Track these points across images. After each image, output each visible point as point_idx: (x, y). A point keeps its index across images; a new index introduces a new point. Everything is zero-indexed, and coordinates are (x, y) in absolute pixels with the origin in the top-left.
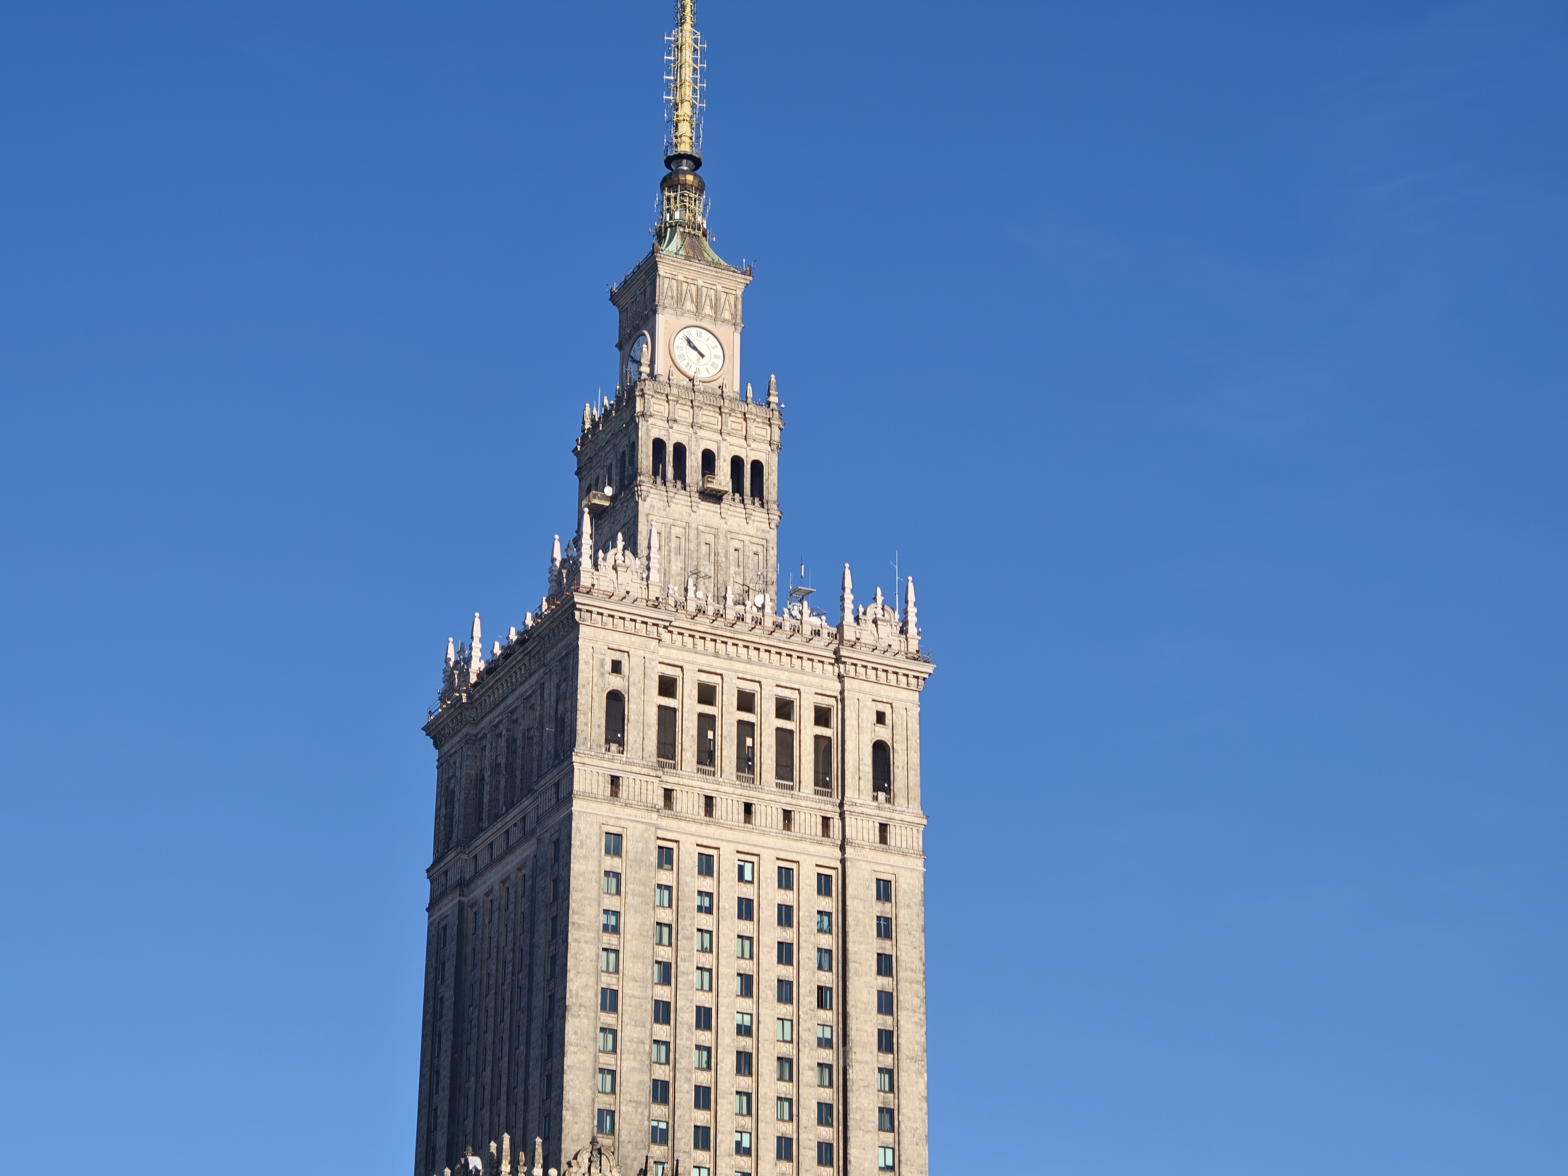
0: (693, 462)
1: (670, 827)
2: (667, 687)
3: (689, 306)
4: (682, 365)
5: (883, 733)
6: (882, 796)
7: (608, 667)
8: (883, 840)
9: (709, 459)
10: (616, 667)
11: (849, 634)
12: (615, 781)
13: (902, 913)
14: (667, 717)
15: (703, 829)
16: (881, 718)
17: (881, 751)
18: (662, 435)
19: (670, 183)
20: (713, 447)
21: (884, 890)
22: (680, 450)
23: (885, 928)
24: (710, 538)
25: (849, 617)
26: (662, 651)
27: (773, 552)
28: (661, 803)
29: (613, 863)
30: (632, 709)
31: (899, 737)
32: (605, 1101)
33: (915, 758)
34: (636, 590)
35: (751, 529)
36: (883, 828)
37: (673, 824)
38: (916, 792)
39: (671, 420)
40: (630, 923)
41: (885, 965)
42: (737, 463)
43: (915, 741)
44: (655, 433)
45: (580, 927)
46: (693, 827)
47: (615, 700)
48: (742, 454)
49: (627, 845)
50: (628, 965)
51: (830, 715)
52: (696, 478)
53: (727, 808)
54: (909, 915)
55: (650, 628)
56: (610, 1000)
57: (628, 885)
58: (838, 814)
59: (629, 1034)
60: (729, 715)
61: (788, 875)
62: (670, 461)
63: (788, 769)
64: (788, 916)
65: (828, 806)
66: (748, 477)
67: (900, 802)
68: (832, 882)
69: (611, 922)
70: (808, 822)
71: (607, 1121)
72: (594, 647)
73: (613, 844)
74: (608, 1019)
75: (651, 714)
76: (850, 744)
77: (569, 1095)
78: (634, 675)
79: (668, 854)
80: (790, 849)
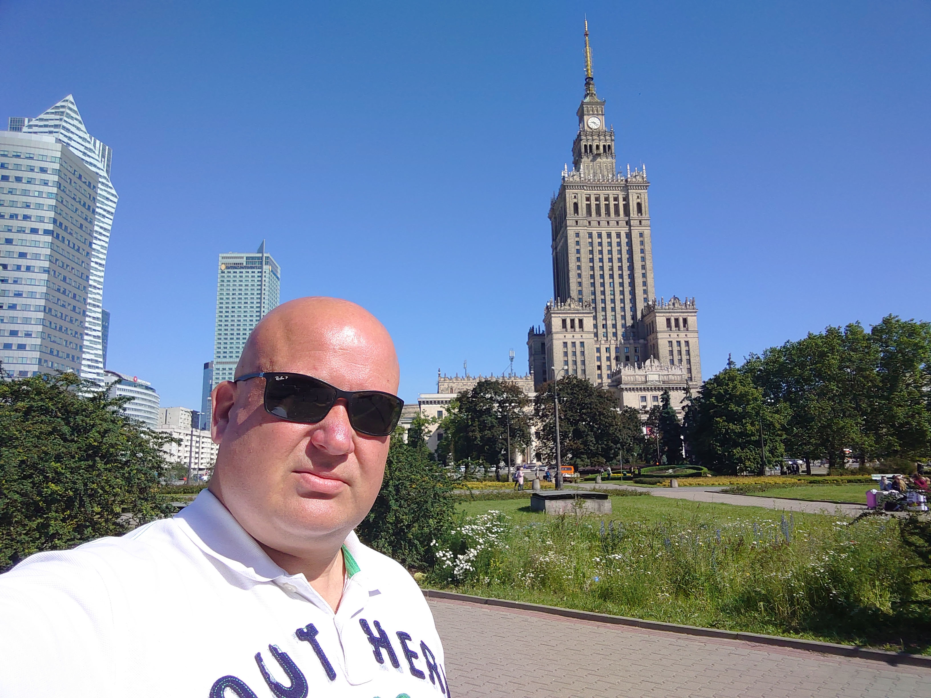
0: (594, 147)
1: (590, 230)
2: (588, 199)
3: (591, 113)
4: (591, 126)
5: (639, 200)
6: (639, 214)
7: (573, 197)
8: (640, 224)
9: (598, 147)
10: (575, 197)
11: (629, 180)
12: (577, 222)
13: (646, 240)
14: (589, 206)
15: (598, 229)
16: (638, 197)
17: (639, 205)
18: (586, 143)
19: (588, 84)
20: (598, 144)
21: (641, 235)
22: (591, 146)
23: (642, 243)
24: (599, 164)
25: (629, 176)
26: (585, 192)
27: (614, 164)
28: (588, 224)
29: (577, 239)
30: (579, 205)
31: (643, 200)
32: (580, 288)
33: (647, 204)
34: (578, 179)
35: (609, 160)
36: (640, 222)
37: (591, 229)
38: (647, 212)
39: (587, 140)
40: (582, 251)
41: (642, 251)
42: (604, 146)
43: (647, 201)
44: (584, 143)
45: (570, 253)
46: (595, 229)
47: (576, 205)
48: (605, 144)
49: (581, 235)
50: (582, 260)
51: (626, 199)
52: (595, 151)
53: (603, 223)
54: (647, 239)
55: (582, 187)
56: (579, 267)
57: (581, 243)
58: (629, 220)
59: (584, 274)
60: (603, 203)
61: (618, 235)
62: (589, 149)
63: (617, 213)
64: (619, 244)
65: (627, 219)
66: (607, 149)
67: (644, 215)
68: (629, 235)
69: (578, 251)
70: (623, 223)
71: (580, 292)
72: (569, 194)
73: (577, 235)
74: (579, 272)
75: (584, 206)
76: (631, 204)
77: (571, 288)
78: (580, 198)
79: (590, 235)
80: (618, 229)
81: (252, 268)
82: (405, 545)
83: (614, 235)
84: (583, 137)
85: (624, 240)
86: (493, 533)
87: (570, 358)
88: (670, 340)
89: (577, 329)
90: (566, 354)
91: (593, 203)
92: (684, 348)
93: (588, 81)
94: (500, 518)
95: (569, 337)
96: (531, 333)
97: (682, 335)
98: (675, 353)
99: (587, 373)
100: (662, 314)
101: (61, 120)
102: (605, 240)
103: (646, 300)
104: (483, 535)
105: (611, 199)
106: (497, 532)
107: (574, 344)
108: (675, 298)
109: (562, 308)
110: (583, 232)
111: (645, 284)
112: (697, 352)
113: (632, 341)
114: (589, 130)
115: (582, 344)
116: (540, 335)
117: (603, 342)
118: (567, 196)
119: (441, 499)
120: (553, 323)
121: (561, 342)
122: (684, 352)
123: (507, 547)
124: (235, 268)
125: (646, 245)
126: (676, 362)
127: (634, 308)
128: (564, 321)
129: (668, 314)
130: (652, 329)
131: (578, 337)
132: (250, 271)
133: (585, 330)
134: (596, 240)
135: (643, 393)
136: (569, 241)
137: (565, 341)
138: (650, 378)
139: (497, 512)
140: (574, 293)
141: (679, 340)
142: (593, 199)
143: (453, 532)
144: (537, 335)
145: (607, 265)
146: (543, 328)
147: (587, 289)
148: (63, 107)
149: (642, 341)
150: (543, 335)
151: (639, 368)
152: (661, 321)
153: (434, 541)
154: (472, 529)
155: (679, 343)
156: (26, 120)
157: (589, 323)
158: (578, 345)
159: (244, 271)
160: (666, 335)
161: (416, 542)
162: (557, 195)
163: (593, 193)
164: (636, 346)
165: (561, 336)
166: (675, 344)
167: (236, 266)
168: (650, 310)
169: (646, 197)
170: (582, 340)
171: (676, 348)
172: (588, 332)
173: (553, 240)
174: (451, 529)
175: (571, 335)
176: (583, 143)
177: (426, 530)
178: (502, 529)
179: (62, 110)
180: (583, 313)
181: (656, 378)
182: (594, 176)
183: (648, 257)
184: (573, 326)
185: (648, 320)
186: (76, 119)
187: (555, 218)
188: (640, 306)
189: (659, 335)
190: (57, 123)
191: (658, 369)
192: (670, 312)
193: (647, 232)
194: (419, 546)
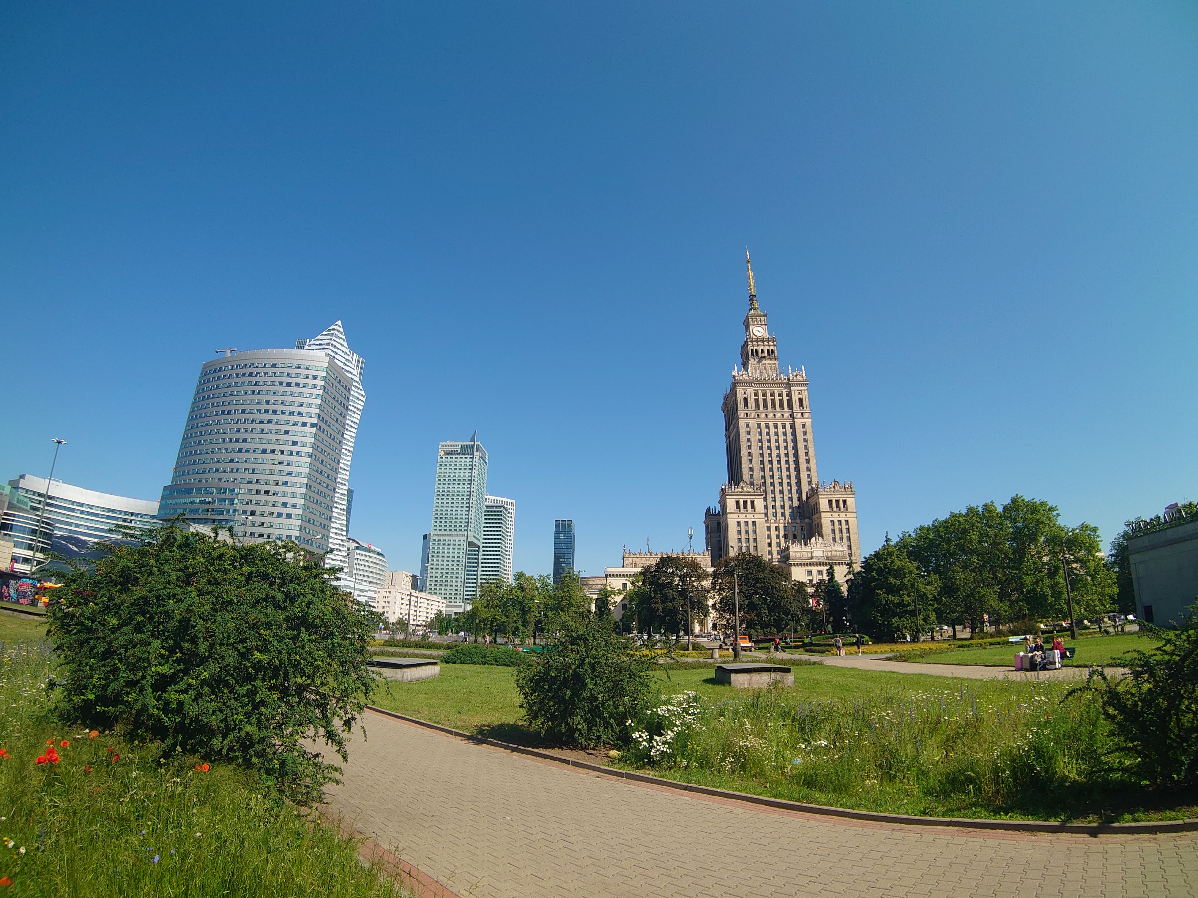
0: (760, 351)
1: (759, 421)
2: (756, 395)
3: (755, 323)
4: (756, 334)
5: (800, 396)
6: (801, 408)
7: (743, 393)
8: (803, 416)
9: (762, 351)
10: (745, 393)
11: (791, 378)
12: (747, 414)
14: (757, 401)
15: (765, 420)
16: (799, 393)
17: (800, 400)
18: (752, 348)
19: (751, 300)
20: (763, 348)
21: (804, 426)
22: (756, 350)
23: (805, 433)
24: (764, 365)
25: (791, 375)
26: (754, 388)
27: (777, 366)
28: (757, 416)
29: (748, 429)
30: (749, 400)
31: (804, 396)
32: (751, 473)
33: (807, 399)
34: (747, 378)
35: (772, 362)
36: (802, 414)
38: (808, 406)
39: (753, 345)
40: (752, 440)
41: (805, 440)
42: (768, 350)
43: (807, 396)
45: (742, 442)
46: (763, 420)
47: (745, 399)
48: (769, 348)
49: (751, 425)
50: (753, 447)
51: (789, 395)
52: (760, 355)
53: (770, 415)
54: (809, 430)
55: (750, 384)
56: (750, 454)
57: (752, 433)
58: (793, 413)
59: (754, 460)
60: (769, 398)
61: (784, 426)
62: (755, 353)
63: (782, 406)
64: (785, 434)
65: (791, 412)
66: (771, 353)
67: (805, 408)
68: (793, 426)
69: (749, 440)
70: (787, 416)
71: (752, 476)
72: (739, 390)
73: (748, 426)
74: (750, 458)
75: (753, 401)
76: (793, 399)
77: (744, 473)
78: (749, 394)
79: (759, 426)
80: (784, 421)
81: (465, 454)
82: (600, 722)
83: (780, 426)
84: (750, 343)
85: (789, 430)
86: (690, 715)
87: (744, 536)
88: (832, 519)
89: (750, 509)
90: (739, 532)
91: (761, 398)
92: (844, 527)
93: (752, 298)
94: (696, 699)
95: (742, 518)
96: (708, 513)
97: (843, 515)
98: (837, 531)
99: (759, 549)
100: (824, 496)
101: (331, 339)
102: (772, 430)
103: (810, 483)
104: (679, 716)
105: (776, 395)
106: (694, 714)
107: (746, 523)
108: (835, 482)
109: (736, 491)
110: (753, 423)
111: (808, 469)
112: (856, 530)
113: (798, 521)
114: (754, 337)
115: (754, 523)
116: (715, 515)
117: (773, 521)
118: (738, 392)
119: (637, 679)
120: (728, 504)
121: (735, 521)
122: (844, 531)
123: (704, 728)
124: (452, 454)
125: (808, 435)
126: (838, 539)
127: (799, 491)
128: (738, 502)
129: (829, 496)
130: (816, 509)
131: (750, 518)
132: (463, 456)
133: (756, 510)
134: (765, 430)
135: (809, 568)
136: (741, 431)
137: (739, 520)
138: (815, 554)
139: (693, 692)
140: (746, 477)
141: (840, 519)
142: (760, 394)
143: (649, 712)
144: (713, 515)
145: (775, 452)
146: (719, 509)
147: (757, 474)
148: (333, 330)
149: (807, 520)
150: (719, 514)
151: (806, 545)
152: (823, 502)
153: (630, 721)
154: (668, 709)
155: (840, 521)
156: (308, 340)
157: (759, 504)
158: (750, 524)
159: (458, 456)
160: (829, 515)
161: (612, 721)
162: (728, 391)
163: (760, 390)
164: (802, 524)
165: (735, 516)
166: (836, 523)
167: (452, 453)
168: (814, 492)
169: (806, 393)
170: (754, 520)
171: (837, 527)
172: (759, 513)
173: (726, 430)
174: (647, 709)
175: (744, 515)
176: (750, 348)
177: (621, 709)
178: (698, 710)
179: (332, 332)
180: (755, 495)
181: (820, 554)
182: (761, 375)
183: (811, 445)
184: (745, 507)
185: (812, 501)
186: (342, 338)
187: (728, 411)
188: (805, 488)
189: (823, 515)
190: (328, 341)
191: (822, 545)
192: (831, 495)
193: (808, 424)
194: (614, 725)
